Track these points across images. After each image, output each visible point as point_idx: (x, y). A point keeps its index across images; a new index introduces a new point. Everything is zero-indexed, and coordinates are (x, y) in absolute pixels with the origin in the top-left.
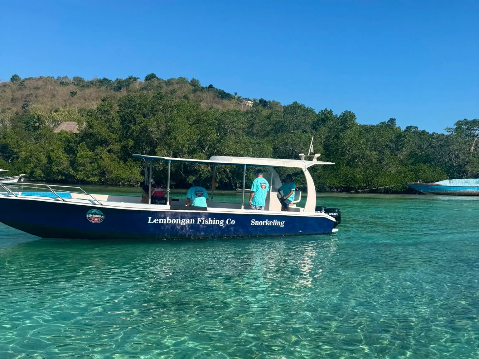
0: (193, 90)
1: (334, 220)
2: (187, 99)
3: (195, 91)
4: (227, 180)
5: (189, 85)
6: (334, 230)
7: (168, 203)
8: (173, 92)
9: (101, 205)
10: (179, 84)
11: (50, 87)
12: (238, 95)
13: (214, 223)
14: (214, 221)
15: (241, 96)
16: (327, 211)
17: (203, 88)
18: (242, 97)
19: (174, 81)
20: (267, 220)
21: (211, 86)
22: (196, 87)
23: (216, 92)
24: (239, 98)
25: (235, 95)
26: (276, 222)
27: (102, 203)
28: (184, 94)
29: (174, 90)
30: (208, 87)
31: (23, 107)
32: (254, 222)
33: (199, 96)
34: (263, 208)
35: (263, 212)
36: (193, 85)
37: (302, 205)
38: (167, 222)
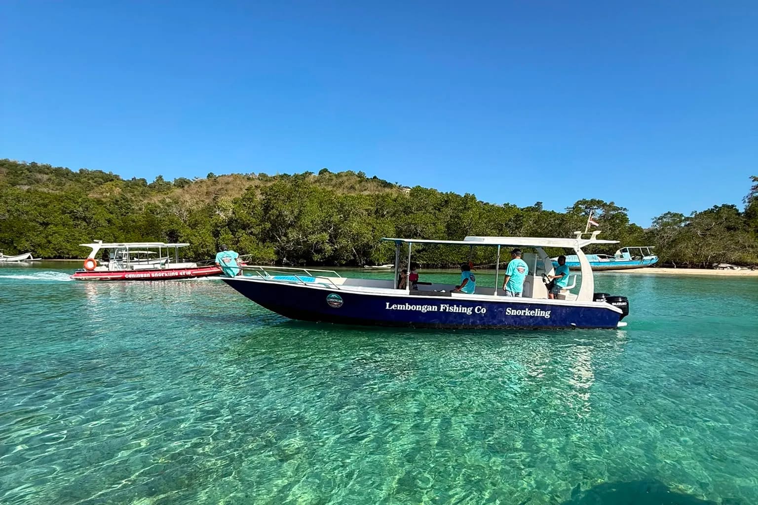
0: (359, 181)
1: (620, 311)
3: (361, 182)
4: (352, 258)
5: (356, 177)
6: (620, 324)
7: (408, 287)
8: (342, 183)
9: (339, 289)
10: (347, 177)
11: (238, 182)
12: (399, 184)
13: (460, 311)
14: (460, 308)
16: (610, 300)
17: (368, 179)
18: (402, 186)
19: (343, 174)
20: (527, 309)
21: (375, 177)
22: (362, 179)
23: (379, 182)
25: (395, 184)
26: (539, 312)
27: (339, 287)
28: (351, 185)
29: (343, 181)
30: (372, 178)
31: (214, 199)
32: (510, 312)
33: (364, 186)
34: (521, 295)
35: (520, 300)
36: (359, 177)
37: (575, 291)
38: (407, 308)
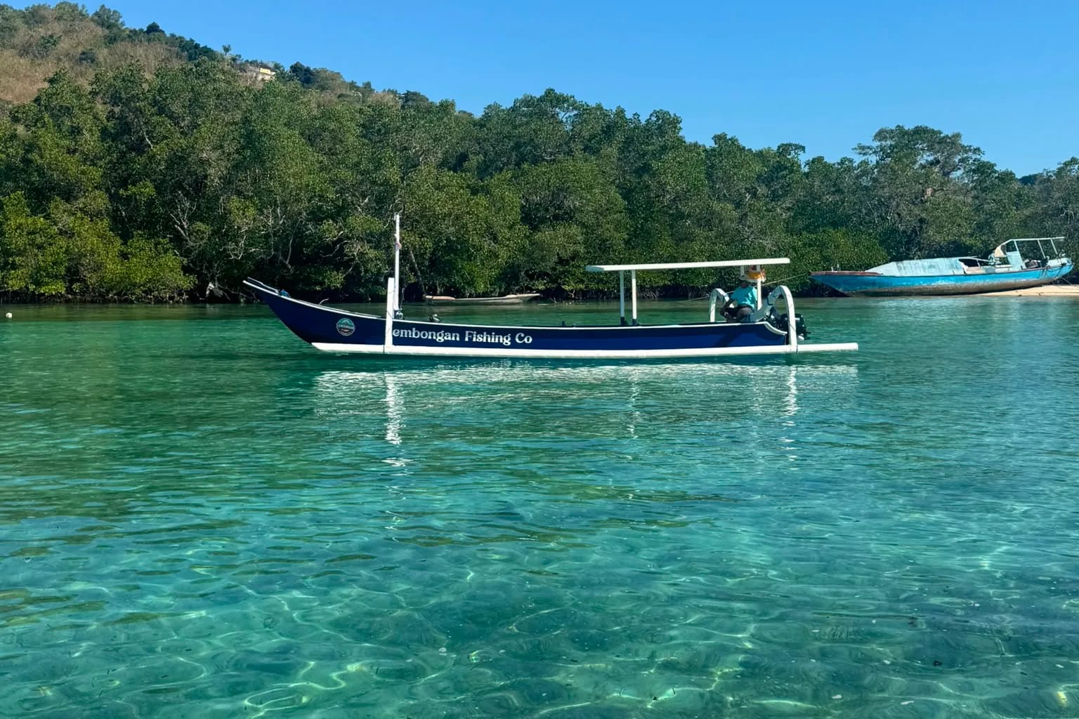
0: (105, 37)
2: (92, 62)
3: (111, 40)
5: (92, 25)
8: (49, 42)
10: (62, 22)
12: (233, 53)
15: (240, 56)
17: (134, 32)
18: (244, 58)
19: (47, 13)
21: (153, 28)
22: (115, 30)
23: (173, 45)
24: (234, 60)
25: (223, 52)
28: (80, 49)
29: (51, 36)
30: (145, 29)
33: (125, 54)
36: (102, 25)
